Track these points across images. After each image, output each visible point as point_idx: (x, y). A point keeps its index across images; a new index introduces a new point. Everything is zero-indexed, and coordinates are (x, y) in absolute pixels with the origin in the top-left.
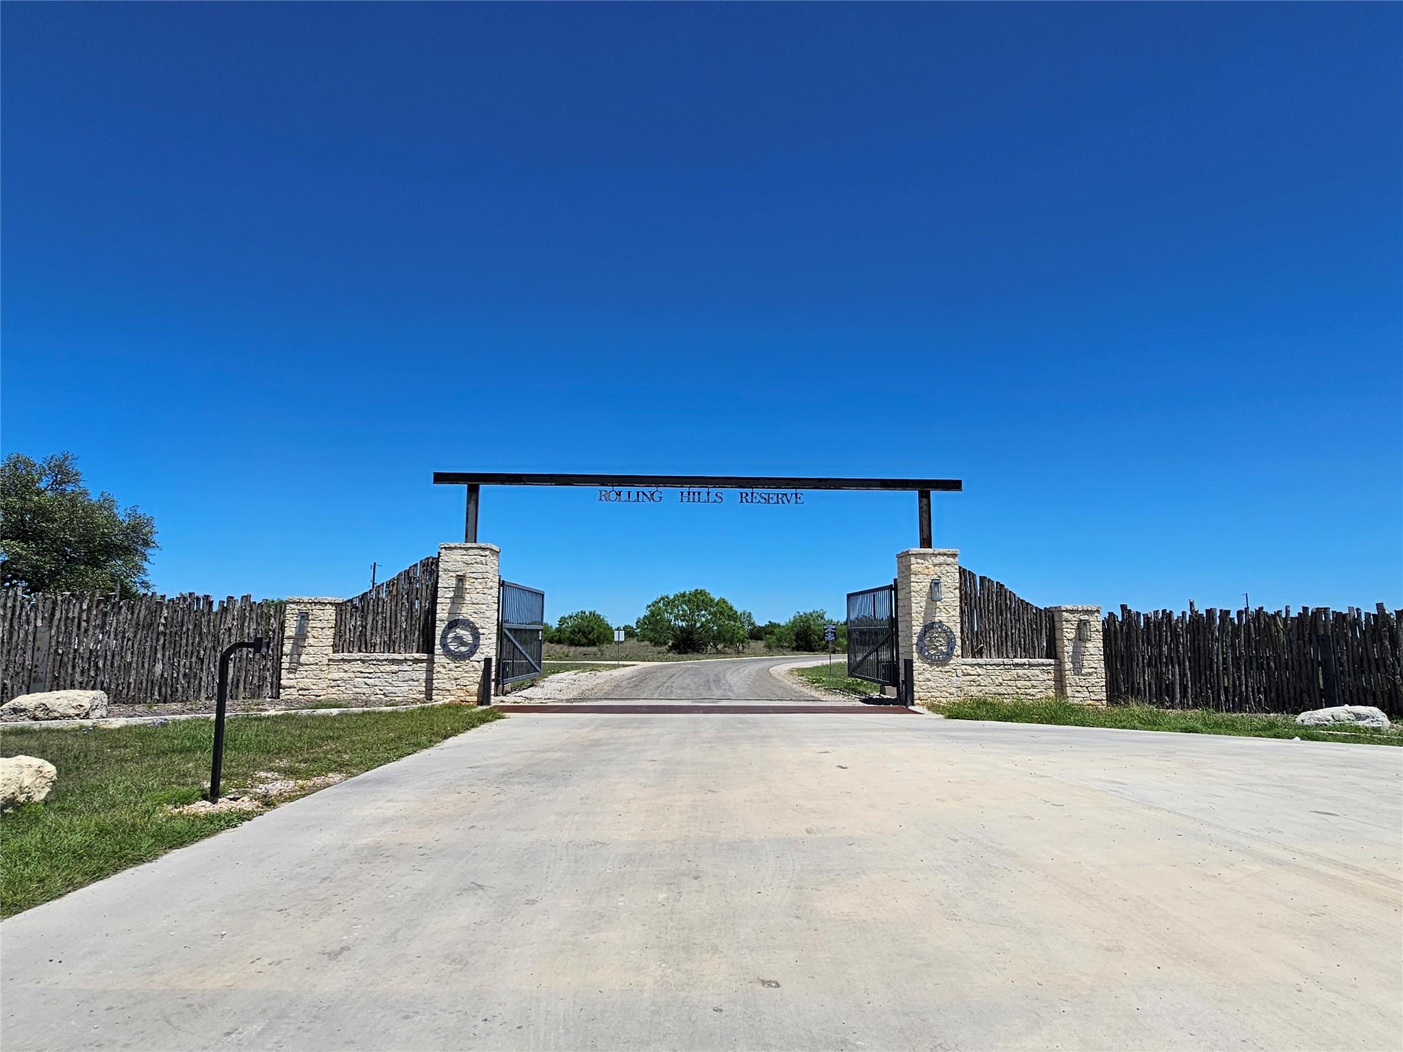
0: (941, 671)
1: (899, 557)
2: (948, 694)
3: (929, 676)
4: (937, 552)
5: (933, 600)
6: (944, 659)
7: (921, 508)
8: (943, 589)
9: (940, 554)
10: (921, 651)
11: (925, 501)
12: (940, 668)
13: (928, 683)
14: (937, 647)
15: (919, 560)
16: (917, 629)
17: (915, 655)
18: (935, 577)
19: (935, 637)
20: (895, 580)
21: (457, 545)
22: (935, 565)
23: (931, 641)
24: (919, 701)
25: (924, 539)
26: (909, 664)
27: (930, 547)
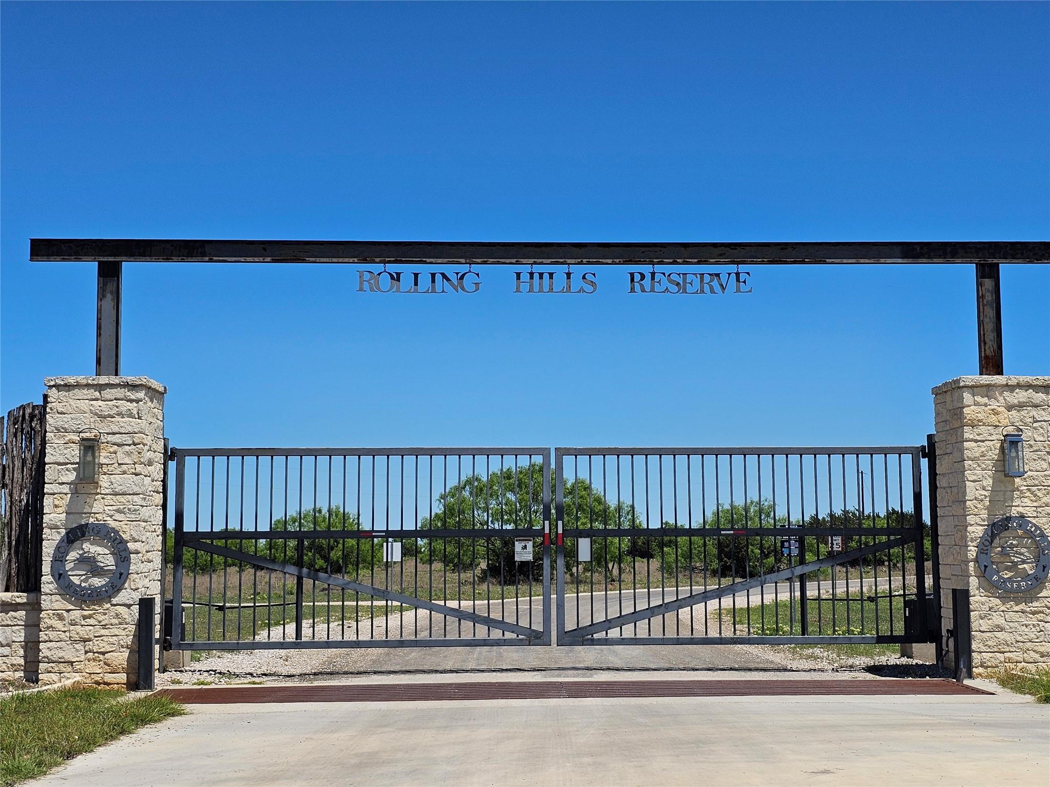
0: (1023, 612)
1: (937, 392)
2: (1037, 656)
3: (1001, 621)
4: (1013, 382)
5: (1006, 475)
6: (1029, 589)
7: (980, 298)
8: (1027, 453)
9: (1019, 386)
10: (984, 572)
11: (988, 283)
12: (1022, 606)
13: (999, 634)
14: (1015, 564)
15: (978, 399)
16: (976, 530)
17: (974, 581)
18: (1011, 430)
19: (1012, 546)
20: (930, 437)
21: (82, 379)
22: (1010, 408)
23: (1004, 553)
24: (981, 670)
25: (986, 357)
26: (961, 598)
27: (1000, 372)
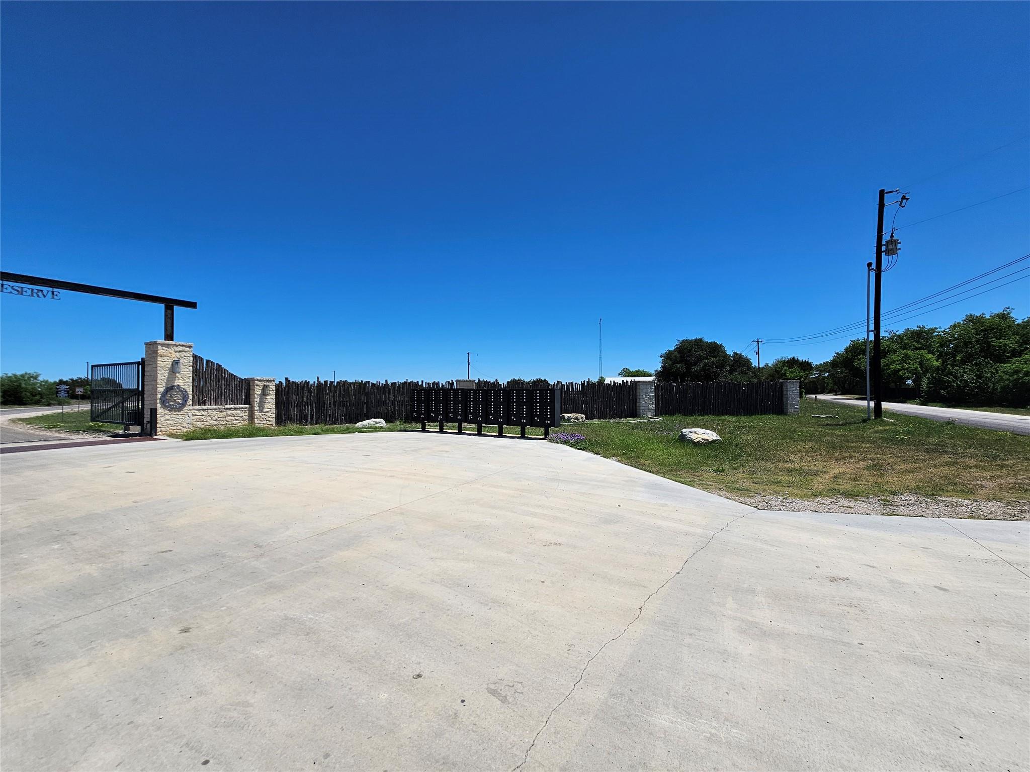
0: (177, 414)
1: (147, 344)
2: (181, 428)
3: (169, 418)
4: (177, 344)
5: (174, 373)
6: (180, 407)
7: (166, 316)
8: (182, 366)
9: (180, 345)
10: (163, 403)
11: (169, 311)
12: (177, 413)
13: (167, 422)
14: (175, 400)
15: (164, 348)
16: (161, 389)
17: (159, 406)
18: (176, 359)
19: (174, 395)
20: (142, 359)
22: (176, 352)
23: (171, 397)
24: (160, 433)
25: (167, 335)
26: (154, 412)
27: (172, 340)
